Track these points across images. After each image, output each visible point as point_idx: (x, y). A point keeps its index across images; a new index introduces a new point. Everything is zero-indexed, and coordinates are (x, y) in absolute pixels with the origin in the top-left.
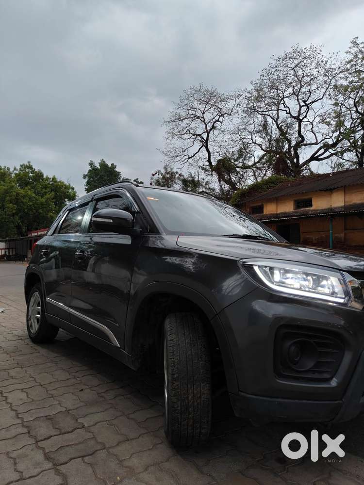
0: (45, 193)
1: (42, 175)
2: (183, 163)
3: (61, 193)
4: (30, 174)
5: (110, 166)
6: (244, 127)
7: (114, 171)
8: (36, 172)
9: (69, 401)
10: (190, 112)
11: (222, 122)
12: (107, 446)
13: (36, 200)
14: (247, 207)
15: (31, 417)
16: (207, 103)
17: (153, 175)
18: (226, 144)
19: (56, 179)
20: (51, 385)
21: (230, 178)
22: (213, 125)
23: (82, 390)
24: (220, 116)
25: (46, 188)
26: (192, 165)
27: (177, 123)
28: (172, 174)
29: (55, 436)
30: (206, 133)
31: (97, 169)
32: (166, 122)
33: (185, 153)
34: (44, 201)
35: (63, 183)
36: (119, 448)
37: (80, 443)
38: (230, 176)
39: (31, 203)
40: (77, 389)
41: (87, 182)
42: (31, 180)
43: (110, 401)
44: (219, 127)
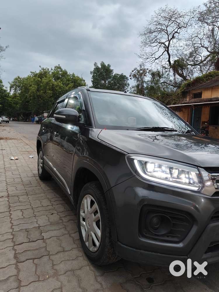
0: (69, 84)
1: (67, 73)
2: (152, 62)
3: (78, 84)
4: (60, 72)
5: (107, 65)
6: (196, 35)
7: (109, 69)
8: (63, 71)
9: (42, 221)
10: (158, 27)
11: (179, 33)
12: (51, 253)
13: (63, 88)
14: (190, 94)
15: (19, 228)
16: (170, 20)
17: (133, 71)
18: (182, 48)
19: (74, 75)
20: (37, 208)
21: (183, 73)
22: (173, 35)
23: (53, 214)
24: (178, 29)
25: (69, 81)
26: (158, 64)
27: (149, 35)
28: (144, 71)
29: (25, 243)
30: (168, 42)
31: (99, 68)
32: (141, 35)
33: (153, 56)
34: (68, 88)
35: (79, 77)
36: (56, 256)
37: (37, 249)
38: (182, 72)
39: (60, 90)
40: (50, 213)
41: (93, 76)
42: (60, 76)
43: (65, 224)
44: (177, 37)
